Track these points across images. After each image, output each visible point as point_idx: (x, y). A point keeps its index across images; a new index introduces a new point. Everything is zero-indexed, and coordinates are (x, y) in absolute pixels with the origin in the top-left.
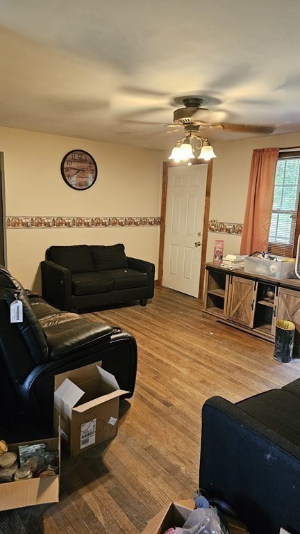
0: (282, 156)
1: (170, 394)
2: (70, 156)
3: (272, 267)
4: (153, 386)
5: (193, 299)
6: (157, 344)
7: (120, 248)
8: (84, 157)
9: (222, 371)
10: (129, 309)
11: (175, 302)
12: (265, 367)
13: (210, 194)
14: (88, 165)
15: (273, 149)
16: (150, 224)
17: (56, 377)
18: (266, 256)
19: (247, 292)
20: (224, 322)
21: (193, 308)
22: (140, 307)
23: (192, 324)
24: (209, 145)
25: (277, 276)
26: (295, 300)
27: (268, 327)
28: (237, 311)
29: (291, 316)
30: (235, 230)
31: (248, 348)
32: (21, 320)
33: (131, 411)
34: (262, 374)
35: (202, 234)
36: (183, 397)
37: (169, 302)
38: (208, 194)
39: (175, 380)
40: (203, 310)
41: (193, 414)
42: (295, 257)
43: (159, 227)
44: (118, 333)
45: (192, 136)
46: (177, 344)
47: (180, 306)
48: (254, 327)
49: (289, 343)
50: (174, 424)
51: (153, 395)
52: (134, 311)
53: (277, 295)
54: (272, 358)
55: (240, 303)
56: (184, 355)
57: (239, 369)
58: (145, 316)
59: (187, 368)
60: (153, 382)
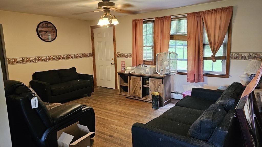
0: (145, 22)
1: (111, 132)
2: (41, 25)
3: (147, 70)
4: (103, 130)
5: (113, 90)
6: (101, 112)
7: (74, 69)
8: (49, 25)
9: (132, 118)
10: (82, 99)
11: (105, 92)
12: (149, 113)
13: (115, 40)
14: (51, 29)
15: (141, 20)
16: (88, 56)
17: (58, 132)
18: (144, 66)
19: (137, 83)
20: (129, 97)
21: (114, 94)
22: (88, 97)
23: (115, 101)
24: (116, 18)
25: (149, 74)
26: (157, 83)
27: (148, 96)
28: (134, 92)
29: (157, 90)
30: (128, 56)
31: (141, 106)
32: (37, 106)
33: (95, 143)
34: (149, 116)
35: (114, 59)
36: (118, 132)
37: (102, 93)
38: (114, 40)
39: (112, 126)
40: (119, 93)
41: (124, 137)
42: (155, 65)
43: (92, 58)
44: (84, 107)
45: (108, 14)
46: (110, 110)
47: (107, 94)
48: (142, 97)
49: (158, 101)
50: (116, 144)
51: (104, 134)
52: (85, 99)
53: (150, 82)
54: (151, 108)
55: (135, 87)
56: (114, 114)
57: (139, 115)
58: (91, 101)
59: (117, 119)
60: (102, 128)
